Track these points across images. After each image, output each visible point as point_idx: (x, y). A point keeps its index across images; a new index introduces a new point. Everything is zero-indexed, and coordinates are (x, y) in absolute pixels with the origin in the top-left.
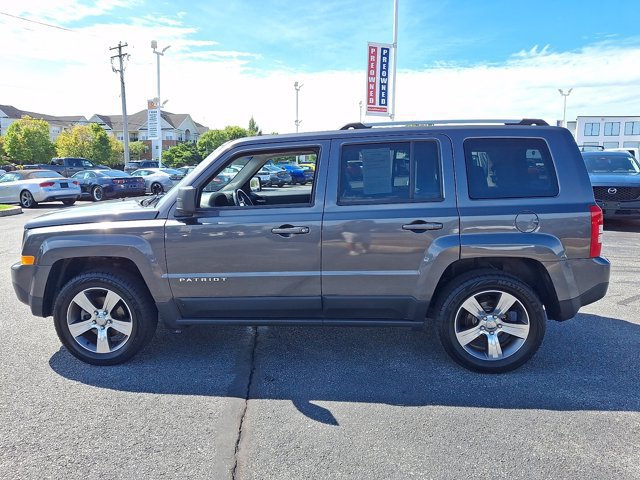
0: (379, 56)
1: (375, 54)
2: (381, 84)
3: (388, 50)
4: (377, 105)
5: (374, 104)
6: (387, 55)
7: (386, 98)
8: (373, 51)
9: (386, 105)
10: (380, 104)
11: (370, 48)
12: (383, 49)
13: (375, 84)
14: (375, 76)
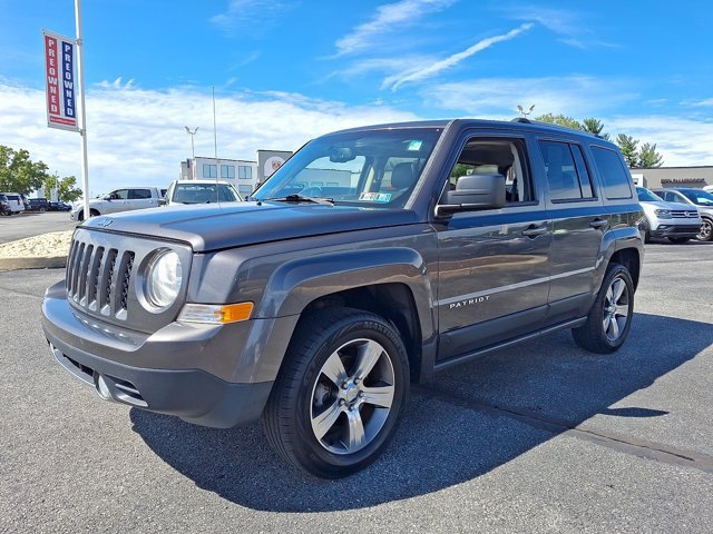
0: (60, 53)
1: (54, 47)
2: (65, 89)
3: (71, 46)
4: (62, 115)
5: (58, 113)
6: (70, 52)
7: (73, 108)
8: (51, 43)
9: (74, 116)
10: (67, 115)
11: (47, 38)
12: (64, 44)
13: (57, 86)
14: (56, 76)
